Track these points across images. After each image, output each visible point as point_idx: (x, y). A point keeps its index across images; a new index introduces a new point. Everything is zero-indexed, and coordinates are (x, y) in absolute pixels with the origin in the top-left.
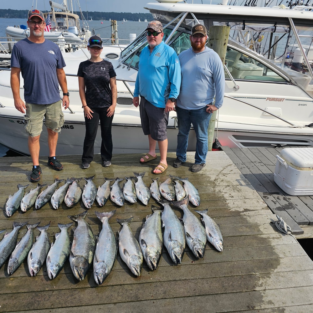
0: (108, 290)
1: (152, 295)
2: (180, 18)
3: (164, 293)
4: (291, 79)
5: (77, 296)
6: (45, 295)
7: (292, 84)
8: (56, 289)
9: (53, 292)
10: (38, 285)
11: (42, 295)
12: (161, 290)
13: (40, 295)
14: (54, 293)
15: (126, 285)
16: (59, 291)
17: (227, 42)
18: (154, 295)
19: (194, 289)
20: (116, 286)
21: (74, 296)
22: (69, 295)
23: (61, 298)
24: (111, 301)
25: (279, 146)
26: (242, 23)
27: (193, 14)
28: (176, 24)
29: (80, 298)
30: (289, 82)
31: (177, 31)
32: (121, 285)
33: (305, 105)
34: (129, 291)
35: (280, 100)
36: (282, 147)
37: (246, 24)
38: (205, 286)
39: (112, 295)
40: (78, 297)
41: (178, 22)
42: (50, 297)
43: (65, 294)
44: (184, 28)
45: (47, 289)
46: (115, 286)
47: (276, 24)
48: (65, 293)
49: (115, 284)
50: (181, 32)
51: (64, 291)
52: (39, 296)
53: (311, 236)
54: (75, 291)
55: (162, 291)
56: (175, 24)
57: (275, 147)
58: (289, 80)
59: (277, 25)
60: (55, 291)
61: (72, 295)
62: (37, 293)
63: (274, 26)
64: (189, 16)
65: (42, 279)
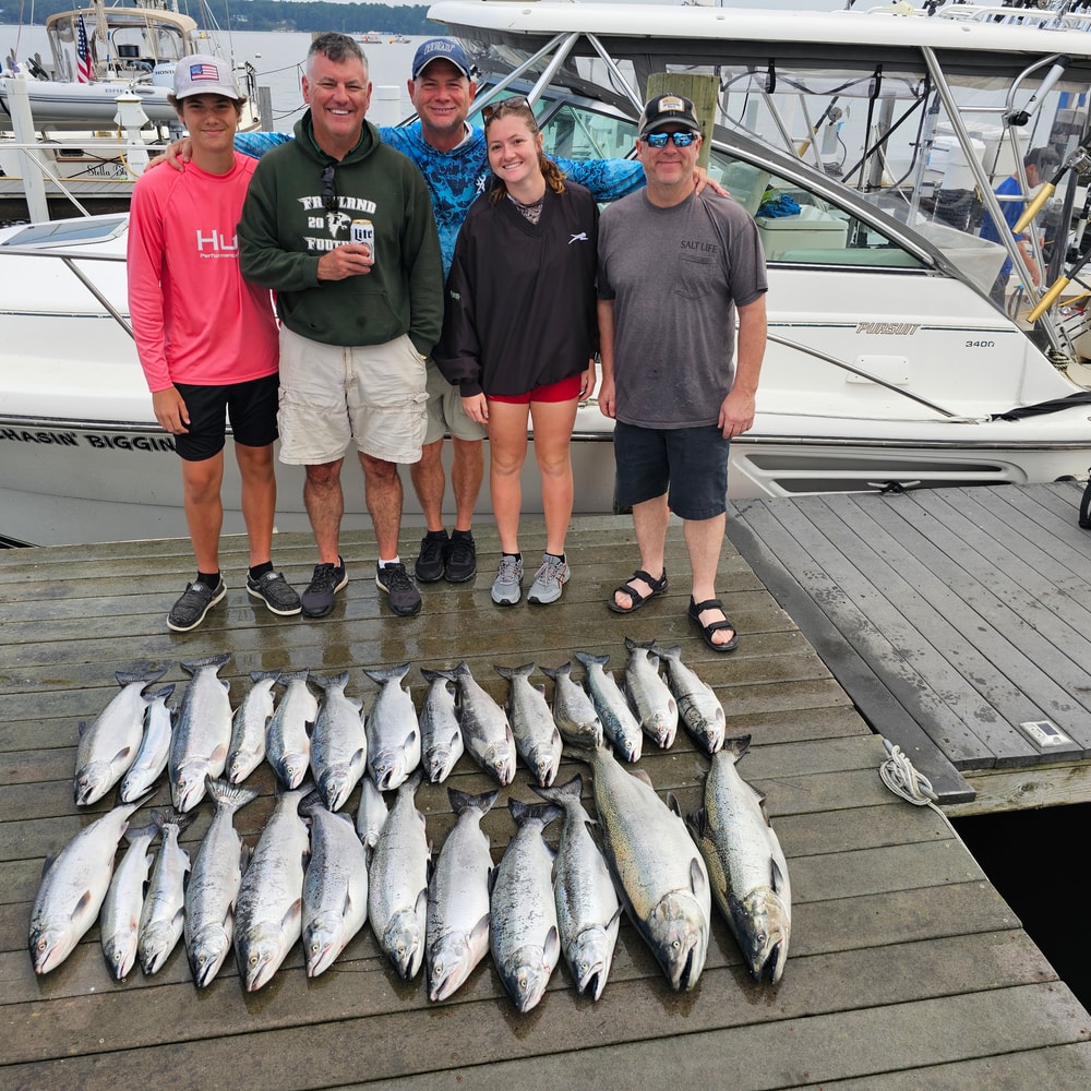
0: (297, 1043)
1: (452, 1050)
2: (553, 53)
3: (495, 1043)
4: (936, 258)
5: (182, 1071)
6: (65, 1072)
7: (942, 273)
8: (105, 1048)
9: (95, 1061)
10: (41, 1037)
11: (53, 1073)
12: (485, 1031)
13: (47, 1072)
14: (99, 1065)
15: (359, 1021)
16: (117, 1053)
17: (709, 130)
18: (459, 1052)
19: (601, 1022)
20: (326, 1026)
21: (170, 1070)
22: (152, 1068)
23: (127, 1080)
24: (307, 1081)
25: (894, 487)
26: (766, 69)
27: (596, 41)
28: (540, 74)
29: (194, 1079)
30: (931, 268)
31: (542, 98)
32: (342, 1020)
33: (987, 344)
34: (373, 1042)
35: (906, 329)
36: (902, 490)
37: (777, 70)
38: (638, 1007)
39: (309, 1060)
40: (185, 1075)
41: (545, 68)
42: (84, 1080)
43: (138, 1064)
44: (567, 90)
45: (73, 1051)
46: (320, 1026)
47: (879, 70)
48: (141, 1060)
49: (323, 1018)
50: (557, 104)
51: (134, 1053)
52: (45, 1077)
53: (1001, 805)
54: (177, 1051)
55: (487, 1034)
56: (533, 76)
57: (884, 490)
58: (931, 261)
59: (883, 74)
60: (101, 1056)
61: (166, 1068)
62: (38, 1067)
63: (875, 76)
64: (583, 45)
65: (53, 1014)
